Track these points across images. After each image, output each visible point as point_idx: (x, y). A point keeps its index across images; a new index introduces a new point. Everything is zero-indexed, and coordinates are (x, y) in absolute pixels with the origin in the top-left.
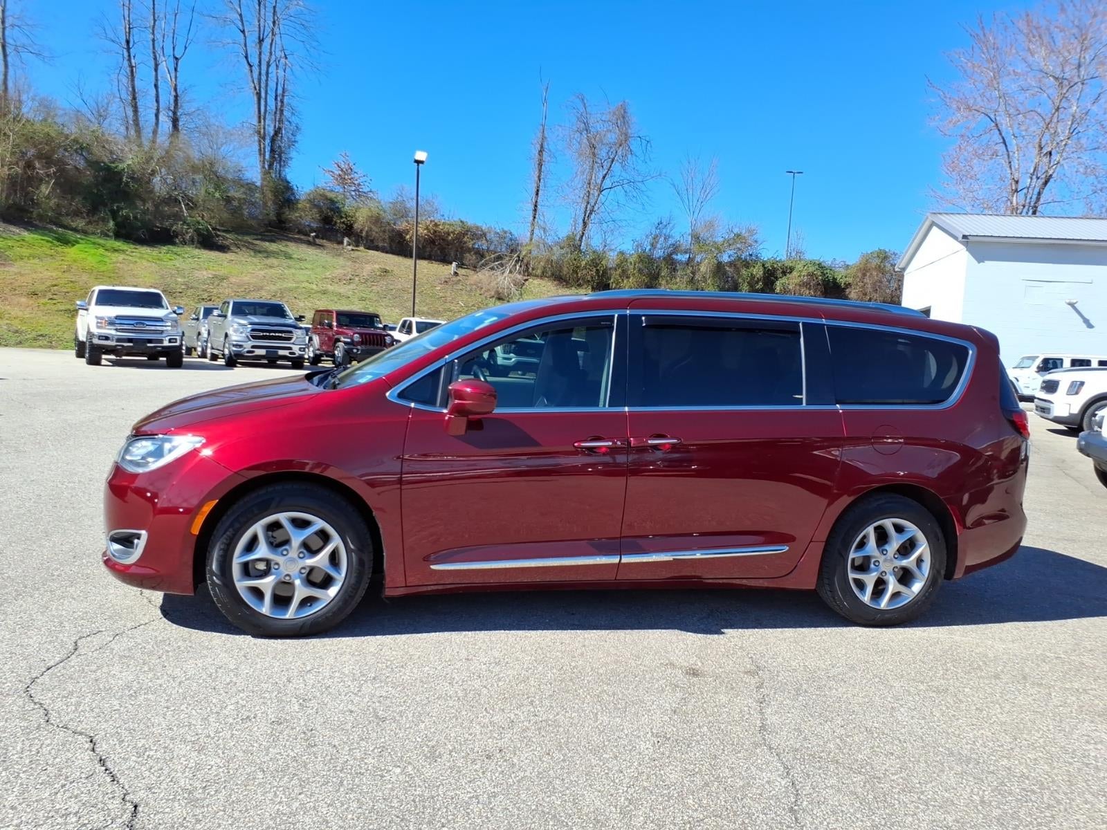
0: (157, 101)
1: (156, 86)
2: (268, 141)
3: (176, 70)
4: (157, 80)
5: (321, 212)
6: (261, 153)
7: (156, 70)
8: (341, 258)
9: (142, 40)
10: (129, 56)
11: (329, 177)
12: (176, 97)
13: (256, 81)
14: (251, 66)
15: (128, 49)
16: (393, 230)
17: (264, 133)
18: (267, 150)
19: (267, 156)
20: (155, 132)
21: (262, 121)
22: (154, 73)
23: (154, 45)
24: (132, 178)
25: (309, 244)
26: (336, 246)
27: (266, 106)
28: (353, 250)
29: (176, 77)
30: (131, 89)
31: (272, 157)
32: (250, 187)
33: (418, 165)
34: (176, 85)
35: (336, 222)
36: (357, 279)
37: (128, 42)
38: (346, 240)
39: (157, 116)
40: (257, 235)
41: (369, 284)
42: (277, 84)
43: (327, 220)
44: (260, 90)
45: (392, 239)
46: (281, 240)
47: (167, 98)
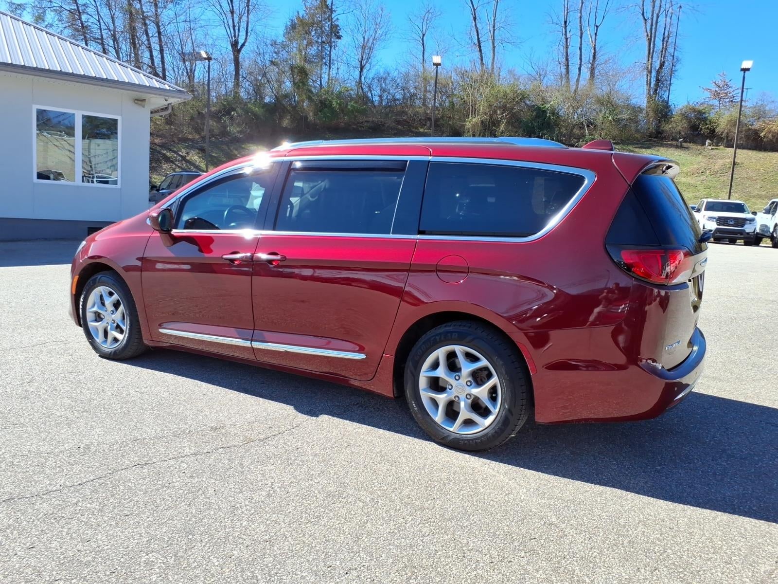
0: (581, 59)
1: (580, 49)
2: (654, 74)
3: (596, 34)
4: (581, 44)
5: (690, 121)
6: (649, 83)
7: (581, 38)
8: (700, 156)
9: (574, 18)
10: (566, 32)
11: (707, 94)
12: (595, 53)
13: (648, 31)
14: (646, 20)
15: (566, 27)
16: (750, 129)
17: (651, 68)
18: (652, 81)
19: (652, 85)
20: (578, 80)
21: (650, 59)
22: (579, 40)
23: (581, 20)
24: (553, 114)
25: (676, 148)
26: (699, 147)
27: (654, 48)
28: (712, 149)
29: (595, 40)
30: (565, 54)
31: (657, 85)
32: (637, 110)
33: (744, 73)
34: (595, 45)
35: (701, 129)
36: (708, 172)
37: (565, 22)
38: (708, 141)
39: (580, 69)
40: (637, 144)
41: (718, 175)
42: (665, 29)
43: (694, 128)
44: (651, 36)
45: (748, 137)
46: (655, 146)
47: (587, 55)
